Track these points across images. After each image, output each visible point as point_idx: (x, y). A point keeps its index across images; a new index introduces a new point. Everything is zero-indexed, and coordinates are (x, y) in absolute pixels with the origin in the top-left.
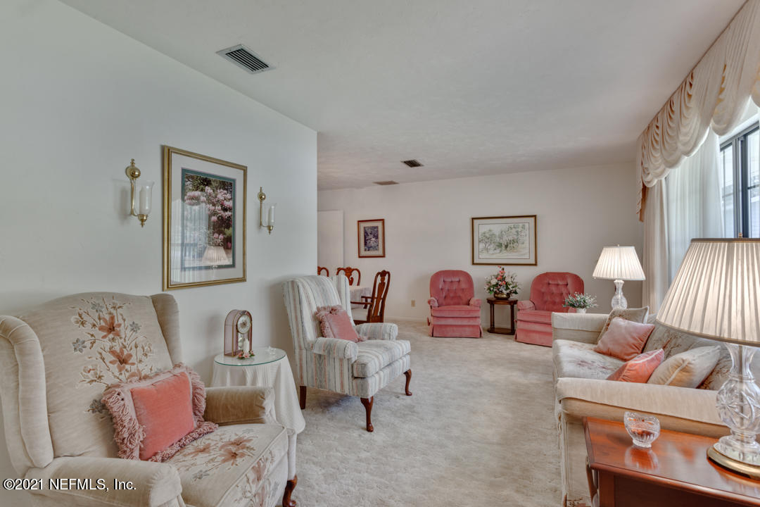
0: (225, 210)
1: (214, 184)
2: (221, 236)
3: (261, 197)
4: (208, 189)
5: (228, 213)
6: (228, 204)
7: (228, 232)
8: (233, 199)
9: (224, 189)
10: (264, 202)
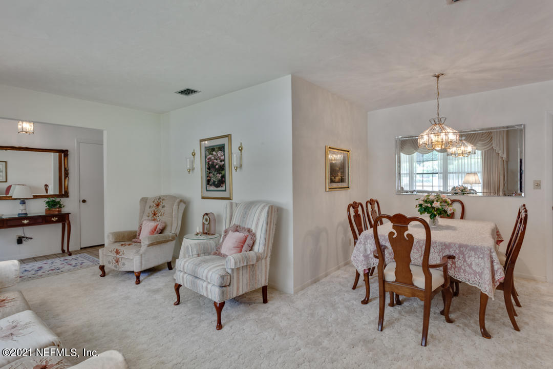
0: (221, 161)
1: (216, 149)
2: (220, 175)
3: (241, 149)
4: (214, 153)
5: (223, 163)
6: (222, 158)
7: (223, 172)
8: (224, 155)
9: (220, 150)
10: (243, 151)
